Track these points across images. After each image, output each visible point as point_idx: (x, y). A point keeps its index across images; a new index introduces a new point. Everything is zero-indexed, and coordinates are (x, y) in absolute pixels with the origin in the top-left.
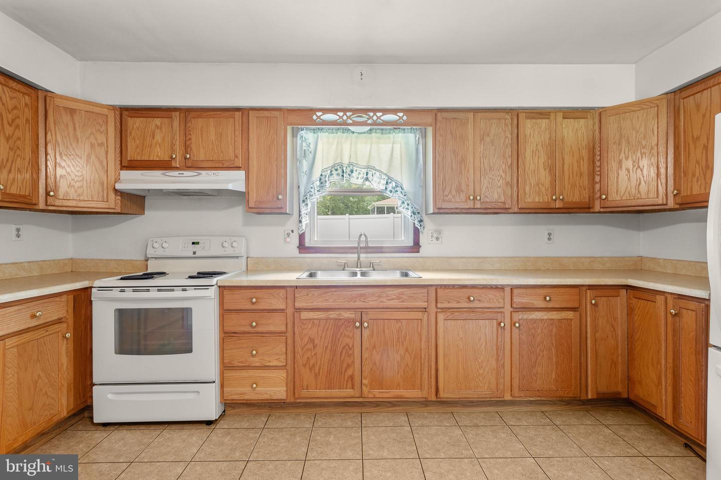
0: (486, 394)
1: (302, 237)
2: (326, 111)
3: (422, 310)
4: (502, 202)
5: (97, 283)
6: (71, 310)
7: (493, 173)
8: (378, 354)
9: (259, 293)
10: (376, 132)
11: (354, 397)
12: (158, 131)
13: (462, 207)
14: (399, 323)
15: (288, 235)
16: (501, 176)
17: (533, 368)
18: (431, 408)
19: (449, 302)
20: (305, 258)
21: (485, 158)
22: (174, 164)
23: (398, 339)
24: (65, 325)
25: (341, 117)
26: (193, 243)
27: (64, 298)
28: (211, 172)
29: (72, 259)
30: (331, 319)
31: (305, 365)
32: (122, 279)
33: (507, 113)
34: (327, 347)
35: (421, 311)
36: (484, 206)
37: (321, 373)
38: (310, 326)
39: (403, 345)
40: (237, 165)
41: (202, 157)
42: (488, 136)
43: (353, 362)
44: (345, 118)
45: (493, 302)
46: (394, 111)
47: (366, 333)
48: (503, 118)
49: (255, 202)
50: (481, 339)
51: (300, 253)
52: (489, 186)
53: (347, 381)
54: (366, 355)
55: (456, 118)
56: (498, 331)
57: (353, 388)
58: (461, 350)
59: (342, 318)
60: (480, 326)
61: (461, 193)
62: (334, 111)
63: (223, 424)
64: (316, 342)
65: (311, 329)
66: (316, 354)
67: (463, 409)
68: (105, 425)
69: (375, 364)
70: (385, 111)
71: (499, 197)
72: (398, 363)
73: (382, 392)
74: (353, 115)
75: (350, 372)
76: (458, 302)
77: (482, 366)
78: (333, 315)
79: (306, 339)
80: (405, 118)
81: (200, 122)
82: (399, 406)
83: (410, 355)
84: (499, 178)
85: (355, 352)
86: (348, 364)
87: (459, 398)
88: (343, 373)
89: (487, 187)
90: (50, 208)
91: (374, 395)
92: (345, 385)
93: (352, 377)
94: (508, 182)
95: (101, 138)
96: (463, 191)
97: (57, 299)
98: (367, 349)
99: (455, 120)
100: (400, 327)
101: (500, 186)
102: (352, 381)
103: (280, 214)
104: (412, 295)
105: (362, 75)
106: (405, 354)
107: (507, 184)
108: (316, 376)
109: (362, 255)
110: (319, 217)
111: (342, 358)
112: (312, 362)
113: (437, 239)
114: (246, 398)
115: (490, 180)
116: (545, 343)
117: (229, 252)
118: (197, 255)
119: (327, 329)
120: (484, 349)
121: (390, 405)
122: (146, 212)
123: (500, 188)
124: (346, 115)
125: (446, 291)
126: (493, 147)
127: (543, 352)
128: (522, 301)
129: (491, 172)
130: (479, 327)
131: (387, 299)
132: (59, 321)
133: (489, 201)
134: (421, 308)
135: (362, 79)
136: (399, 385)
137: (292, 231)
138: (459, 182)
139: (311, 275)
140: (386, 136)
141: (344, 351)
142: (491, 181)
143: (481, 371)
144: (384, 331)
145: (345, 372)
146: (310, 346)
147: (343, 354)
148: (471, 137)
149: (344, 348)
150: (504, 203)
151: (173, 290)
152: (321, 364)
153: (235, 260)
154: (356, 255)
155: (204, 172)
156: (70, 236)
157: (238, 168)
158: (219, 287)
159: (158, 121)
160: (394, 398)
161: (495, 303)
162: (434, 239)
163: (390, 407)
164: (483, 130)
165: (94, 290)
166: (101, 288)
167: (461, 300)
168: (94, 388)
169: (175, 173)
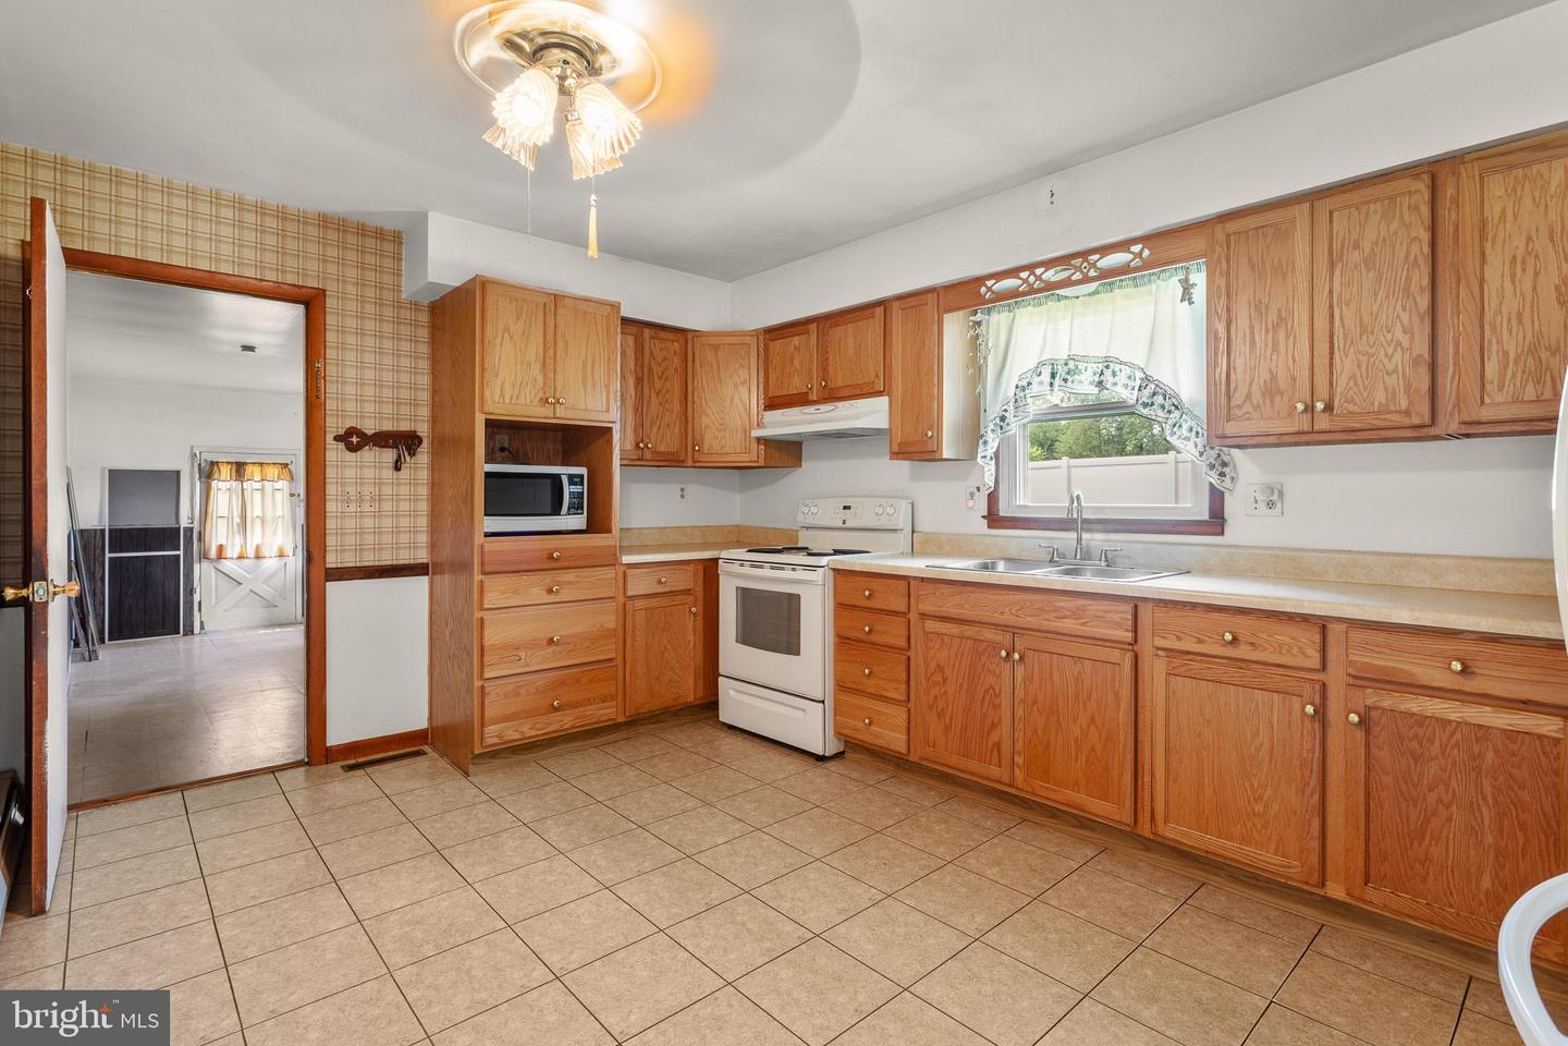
0: (1268, 863)
1: (992, 499)
2: (999, 276)
3: (1124, 646)
4: (1400, 412)
5: (724, 554)
6: (700, 582)
7: (1372, 339)
8: (1041, 715)
9: (876, 584)
10: (1120, 287)
11: (1001, 783)
12: (796, 354)
13: (1279, 430)
14: (1079, 665)
15: (972, 495)
16: (1399, 343)
17: (1416, 844)
18: (1157, 857)
19: (1179, 639)
20: (996, 536)
21: (1348, 305)
22: (811, 398)
23: (1077, 695)
24: (692, 598)
25: (1025, 281)
26: (845, 508)
27: (691, 567)
28: (847, 404)
29: (738, 526)
30: (968, 638)
31: (931, 708)
32: (749, 551)
33: (1417, 176)
34: (961, 685)
35: (1121, 649)
36: (1341, 425)
37: (953, 724)
38: (937, 646)
39: (1085, 709)
40: (877, 388)
41: (840, 384)
42: (1356, 246)
43: (1000, 720)
44: (1032, 279)
45: (1288, 652)
46: (1123, 246)
47: (1020, 672)
48: (1403, 194)
49: (899, 444)
50: (1258, 733)
51: (989, 527)
52: (1358, 373)
53: (992, 752)
54: (1020, 713)
55: (1263, 226)
56: (1303, 723)
57: (1000, 767)
58: (1209, 745)
59: (982, 638)
60: (1257, 705)
61: (1278, 398)
62: (1013, 272)
63: (832, 766)
64: (948, 672)
65: (939, 649)
66: (946, 692)
67: (1233, 886)
68: (731, 727)
69: (1035, 731)
70: (1105, 250)
71: (1393, 397)
72: (1076, 741)
73: (1047, 788)
74: (1045, 271)
75: (995, 737)
76: (1200, 641)
77: (1261, 798)
78: (970, 631)
79: (933, 666)
80: (1146, 253)
81: (837, 332)
82: (1093, 830)
83: (1097, 730)
84: (1390, 350)
85: (1004, 701)
86: (993, 722)
87: (1207, 852)
88: (985, 733)
89: (1353, 377)
90: (697, 464)
91: (1033, 788)
92: (988, 759)
93: (998, 745)
94: (1420, 356)
95: (743, 374)
96: (1282, 394)
97: (685, 567)
98: (1021, 701)
99: (1260, 231)
100: (1080, 672)
101: (1395, 370)
102: (999, 752)
103: (934, 460)
104: (1099, 614)
105: (1052, 195)
106: (1088, 728)
107: (1416, 361)
108: (947, 728)
109: (1086, 536)
110: (1032, 464)
111: (984, 711)
112: (941, 704)
113: (1270, 505)
114: (860, 736)
115: (1360, 357)
116: (1454, 784)
117: (884, 522)
118: (848, 525)
119: (962, 655)
120: (1267, 758)
121: (1076, 823)
122: (803, 463)
123: (1394, 376)
124: (1035, 275)
125: (1172, 613)
126: (1371, 274)
127: (1448, 807)
128: (1375, 662)
129: (1365, 337)
130: (1253, 705)
131: (1055, 615)
132: (687, 592)
133: (1356, 409)
134: (1121, 642)
135: (1052, 203)
136: (1077, 783)
137: (978, 489)
138: (1271, 373)
139: (985, 567)
140: (1143, 288)
141: (987, 698)
142: (1364, 359)
143: (1259, 808)
144: (1051, 675)
145: (989, 733)
146: (938, 678)
147: (986, 703)
148: (1302, 262)
149: (987, 691)
150: (1407, 413)
151: (783, 569)
152: (952, 711)
153: (893, 535)
154: (1074, 535)
155: (840, 404)
156: (737, 498)
157: (879, 393)
158: (834, 570)
159: (796, 340)
160: (1067, 805)
161: (1294, 655)
162: (1262, 506)
163: (1075, 827)
164: (1340, 239)
165: (720, 561)
166: (730, 560)
167: (1207, 639)
168: (720, 678)
169: (811, 409)
